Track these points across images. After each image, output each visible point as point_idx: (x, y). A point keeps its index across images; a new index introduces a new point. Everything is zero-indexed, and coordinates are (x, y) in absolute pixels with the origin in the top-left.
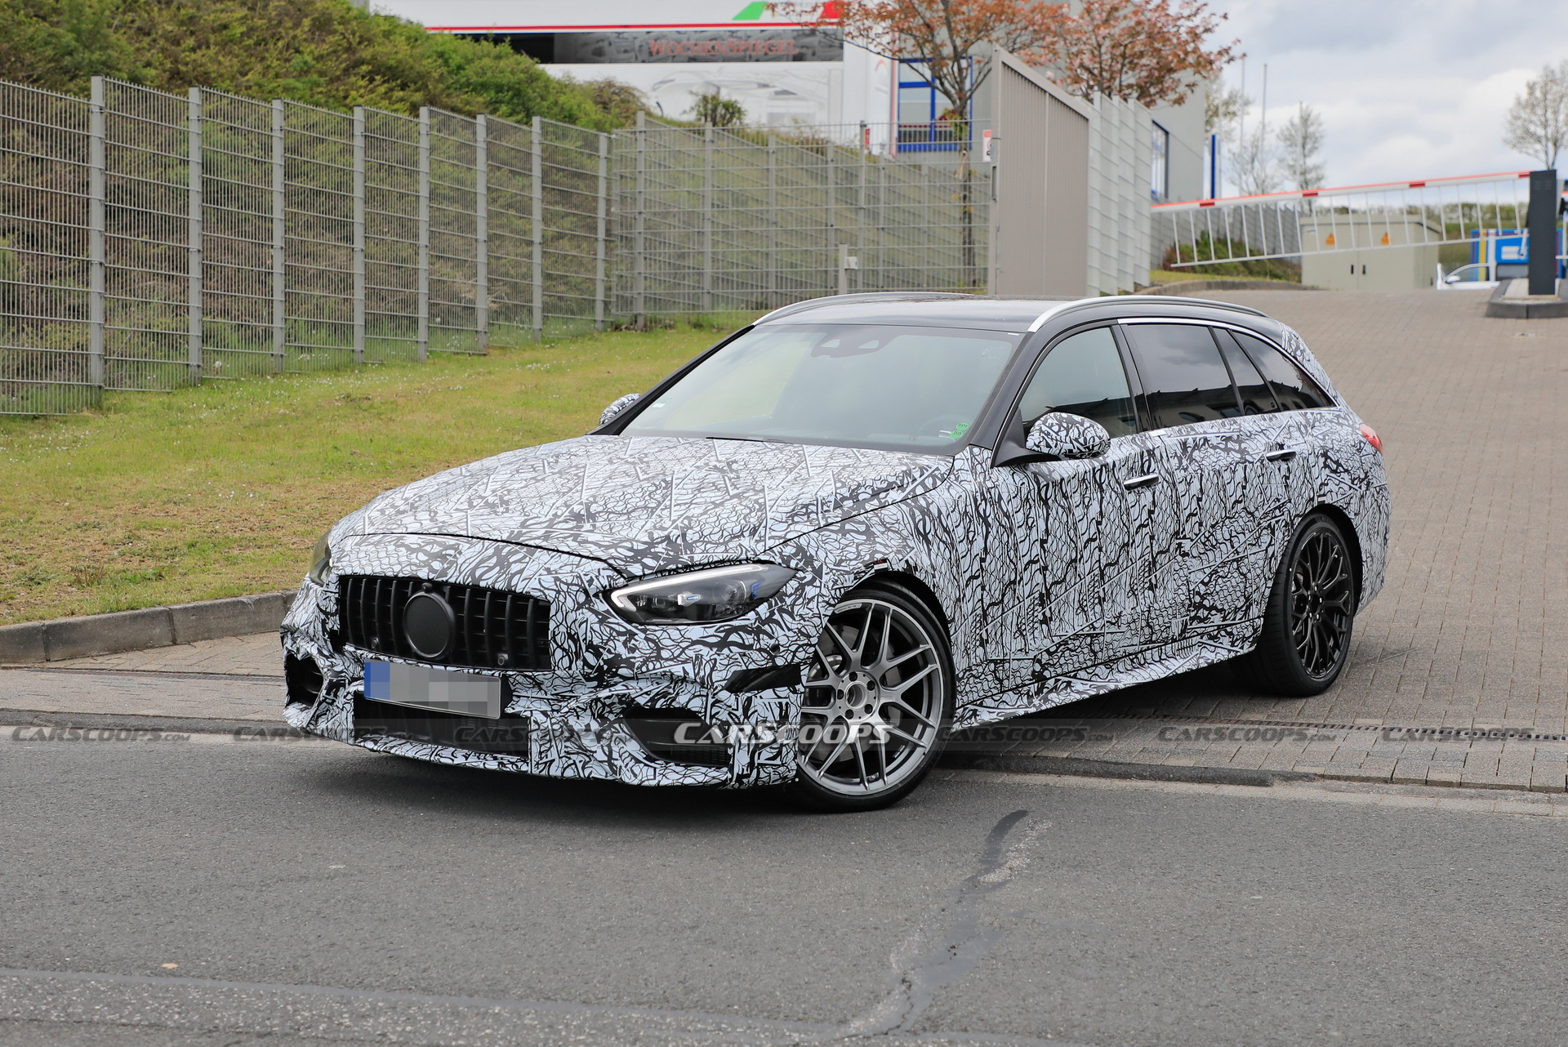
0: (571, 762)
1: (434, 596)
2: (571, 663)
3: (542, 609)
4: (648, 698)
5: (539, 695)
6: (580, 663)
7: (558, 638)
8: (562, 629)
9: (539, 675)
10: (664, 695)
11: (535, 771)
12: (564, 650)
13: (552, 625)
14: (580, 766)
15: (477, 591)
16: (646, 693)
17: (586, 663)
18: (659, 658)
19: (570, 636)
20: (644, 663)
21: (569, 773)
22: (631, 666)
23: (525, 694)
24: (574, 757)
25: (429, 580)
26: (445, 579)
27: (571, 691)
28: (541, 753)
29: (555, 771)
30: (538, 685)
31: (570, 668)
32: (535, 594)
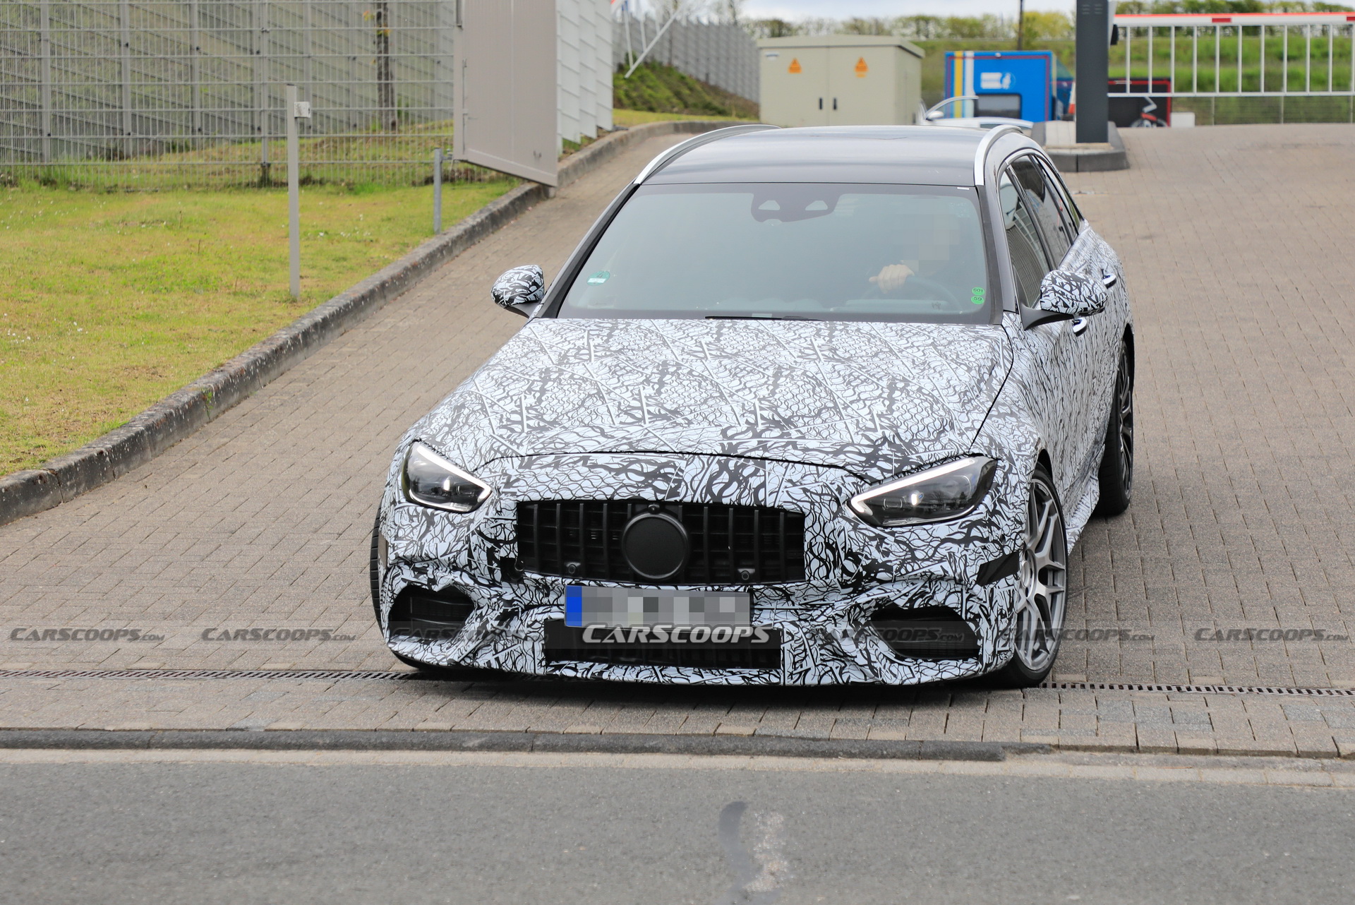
0: (828, 669)
1: (662, 516)
2: (828, 572)
3: (796, 521)
4: (907, 599)
5: (786, 606)
6: (838, 571)
7: (815, 549)
8: (820, 539)
9: (791, 587)
10: (922, 594)
11: (789, 682)
12: (821, 559)
13: (808, 536)
14: (837, 672)
15: (717, 507)
16: (905, 595)
17: (844, 570)
18: (914, 559)
19: (828, 546)
20: (902, 565)
21: (827, 680)
22: (888, 569)
23: (769, 606)
24: (830, 664)
25: (657, 501)
26: (678, 499)
27: (823, 600)
28: (794, 663)
29: (811, 680)
30: (787, 596)
31: (827, 577)
32: (788, 507)
